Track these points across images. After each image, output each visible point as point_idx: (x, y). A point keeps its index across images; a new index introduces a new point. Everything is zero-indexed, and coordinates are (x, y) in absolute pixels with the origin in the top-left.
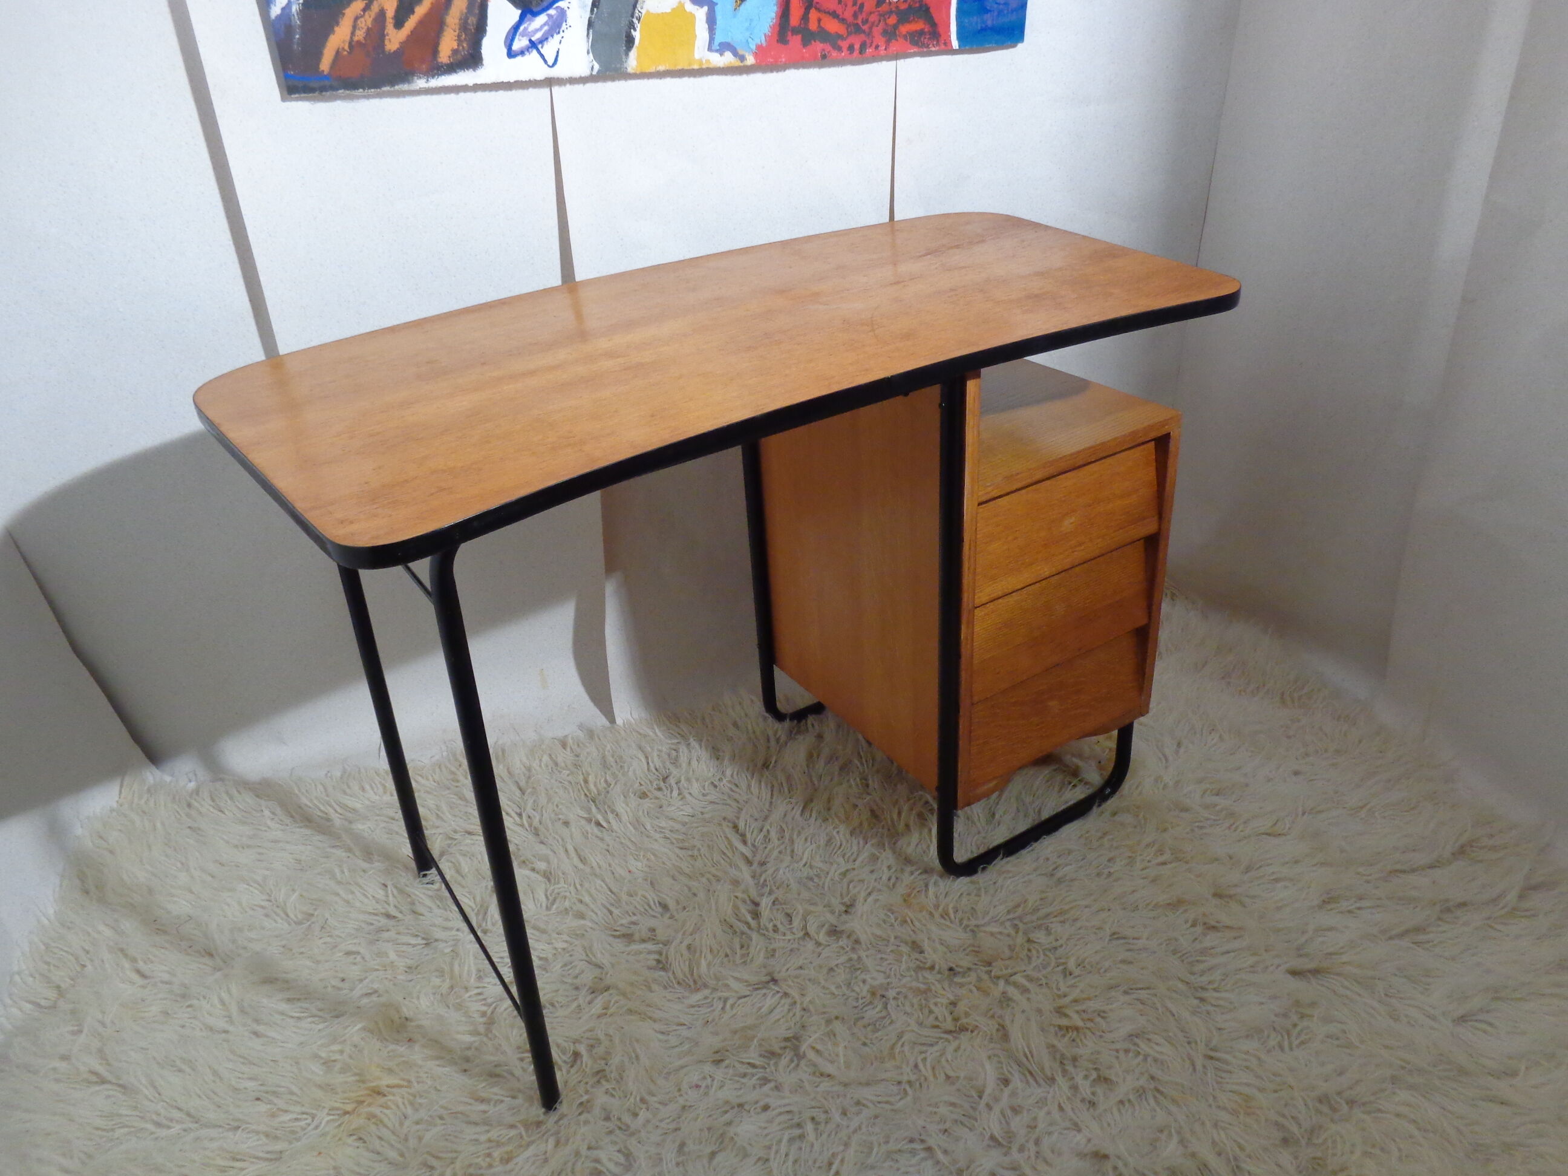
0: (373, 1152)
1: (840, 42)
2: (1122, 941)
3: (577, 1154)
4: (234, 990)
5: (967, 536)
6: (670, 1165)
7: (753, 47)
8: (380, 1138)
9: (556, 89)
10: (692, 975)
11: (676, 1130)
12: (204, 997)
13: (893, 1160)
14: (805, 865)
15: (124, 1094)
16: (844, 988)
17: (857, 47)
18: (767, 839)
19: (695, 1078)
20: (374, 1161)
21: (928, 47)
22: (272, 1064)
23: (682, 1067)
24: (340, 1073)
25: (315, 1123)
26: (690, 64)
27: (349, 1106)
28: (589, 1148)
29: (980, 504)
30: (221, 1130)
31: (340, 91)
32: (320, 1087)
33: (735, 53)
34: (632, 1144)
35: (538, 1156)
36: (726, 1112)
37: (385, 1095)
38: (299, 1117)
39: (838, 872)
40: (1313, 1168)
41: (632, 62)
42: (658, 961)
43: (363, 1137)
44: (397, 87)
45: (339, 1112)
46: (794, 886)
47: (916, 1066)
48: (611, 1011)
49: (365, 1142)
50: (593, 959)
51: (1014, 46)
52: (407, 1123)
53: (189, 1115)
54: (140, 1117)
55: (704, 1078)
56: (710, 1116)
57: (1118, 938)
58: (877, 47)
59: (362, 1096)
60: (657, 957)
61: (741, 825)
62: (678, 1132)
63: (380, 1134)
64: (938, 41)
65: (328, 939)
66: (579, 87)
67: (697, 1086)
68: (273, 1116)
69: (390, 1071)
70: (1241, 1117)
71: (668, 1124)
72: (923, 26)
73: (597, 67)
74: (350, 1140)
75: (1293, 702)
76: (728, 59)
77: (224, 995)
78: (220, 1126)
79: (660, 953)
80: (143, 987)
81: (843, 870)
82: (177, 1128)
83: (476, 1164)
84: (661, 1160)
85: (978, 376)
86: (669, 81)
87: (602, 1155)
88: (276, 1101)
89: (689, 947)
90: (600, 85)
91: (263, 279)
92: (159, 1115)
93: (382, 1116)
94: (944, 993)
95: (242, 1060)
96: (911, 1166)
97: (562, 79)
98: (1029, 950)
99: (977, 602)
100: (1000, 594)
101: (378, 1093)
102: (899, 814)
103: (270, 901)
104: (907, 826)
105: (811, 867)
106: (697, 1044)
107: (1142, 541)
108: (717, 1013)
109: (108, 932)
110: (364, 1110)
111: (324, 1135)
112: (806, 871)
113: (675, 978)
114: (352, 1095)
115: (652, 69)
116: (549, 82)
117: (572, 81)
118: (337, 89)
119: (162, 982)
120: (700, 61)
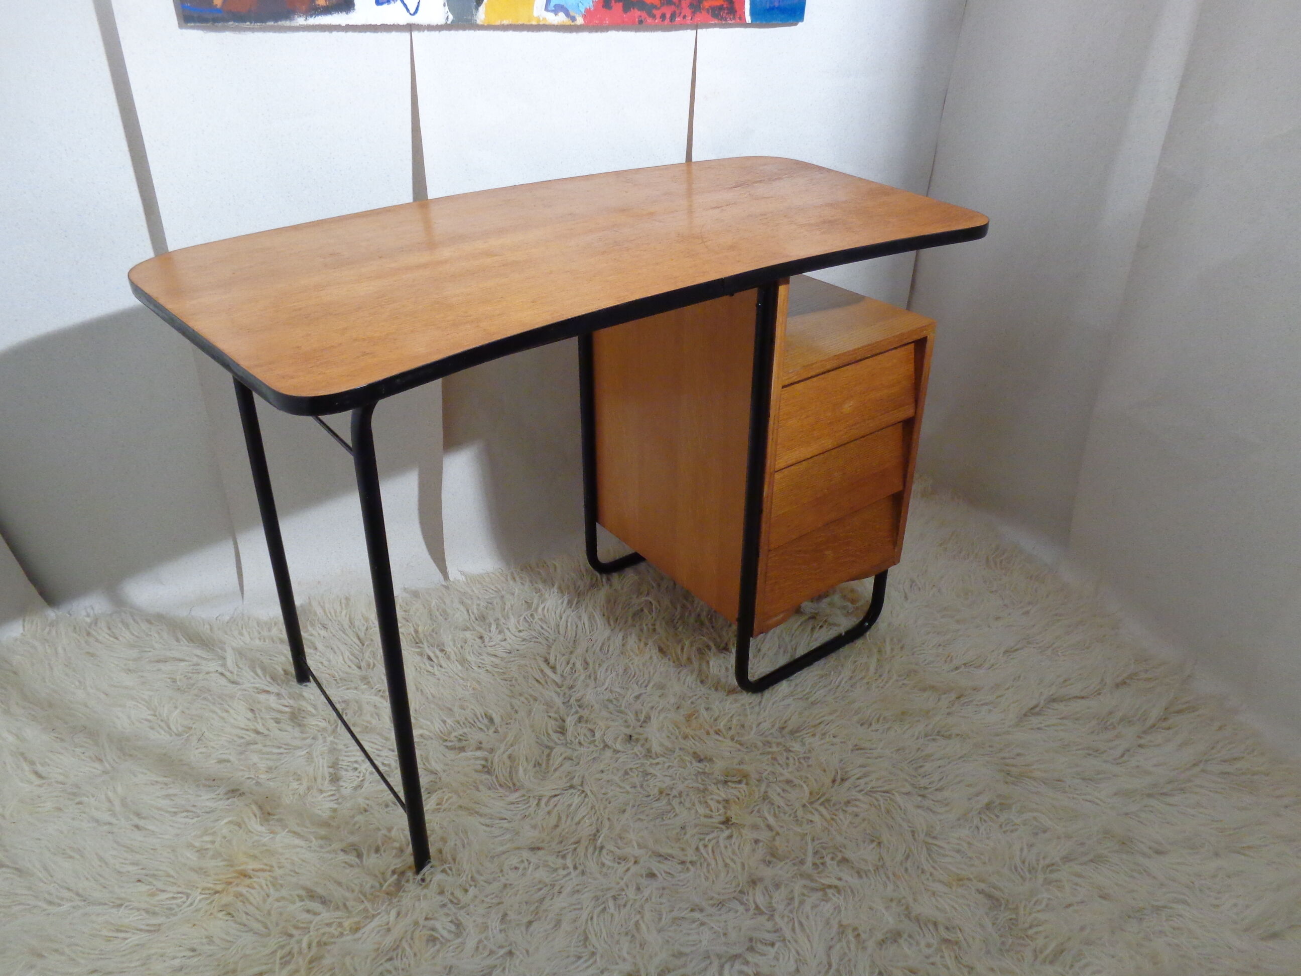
0: (240, 924)
1: (655, 12)
2: (862, 751)
3: (416, 923)
4: (119, 789)
5: (772, 413)
6: (495, 931)
7: (583, 11)
8: (247, 914)
9: (415, 34)
10: (512, 779)
11: (499, 904)
12: (93, 796)
13: (677, 925)
14: (606, 689)
15: (20, 876)
16: (639, 789)
17: (668, 16)
18: (573, 670)
19: (514, 861)
20: (240, 931)
21: (726, 20)
22: (152, 852)
23: (504, 853)
24: (212, 859)
25: (190, 900)
26: (529, 21)
27: (220, 886)
28: (426, 919)
29: (784, 387)
30: (106, 907)
31: (230, 23)
32: (192, 869)
33: (567, 14)
34: (462, 916)
35: (382, 926)
36: (540, 889)
37: (250, 877)
38: (175, 896)
39: (633, 695)
40: (1009, 927)
41: (481, 16)
42: (484, 766)
43: (232, 912)
44: (280, 23)
45: (210, 892)
46: (596, 706)
47: (697, 849)
48: (445, 806)
49: (233, 917)
50: (429, 767)
51: (796, 24)
52: (270, 900)
53: (78, 894)
54: (34, 896)
55: (522, 861)
56: (527, 892)
57: (858, 749)
58: (684, 17)
59: (231, 878)
60: (483, 762)
61: (552, 660)
62: (501, 905)
63: (247, 911)
64: (734, 15)
65: (204, 750)
66: (435, 34)
67: (516, 868)
68: (152, 895)
69: (255, 857)
70: (954, 888)
71: (492, 899)
72: (723, 3)
73: (451, 17)
74: (220, 915)
75: (996, 564)
76: (561, 18)
77: (110, 794)
78: (106, 904)
79: (486, 760)
80: (40, 786)
81: (636, 694)
82: (66, 906)
83: (329, 933)
84: (487, 927)
85: (787, 282)
86: (510, 34)
87: (438, 925)
88: (155, 882)
89: (510, 757)
90: (453, 33)
91: (156, 181)
92: (50, 894)
93: (248, 895)
94: (718, 791)
95: (125, 849)
96: (691, 929)
97: (422, 25)
98: (788, 758)
99: (777, 467)
100: (794, 461)
101: (245, 875)
102: (682, 649)
103: (155, 716)
104: (689, 659)
105: (611, 691)
106: (517, 833)
107: (901, 425)
108: (532, 809)
109: (11, 739)
110: (233, 889)
111: (198, 910)
112: (608, 695)
113: (498, 781)
114: (221, 877)
115: (498, 23)
116: (410, 28)
117: (430, 28)
118: (228, 21)
119: (57, 782)
120: (538, 19)
